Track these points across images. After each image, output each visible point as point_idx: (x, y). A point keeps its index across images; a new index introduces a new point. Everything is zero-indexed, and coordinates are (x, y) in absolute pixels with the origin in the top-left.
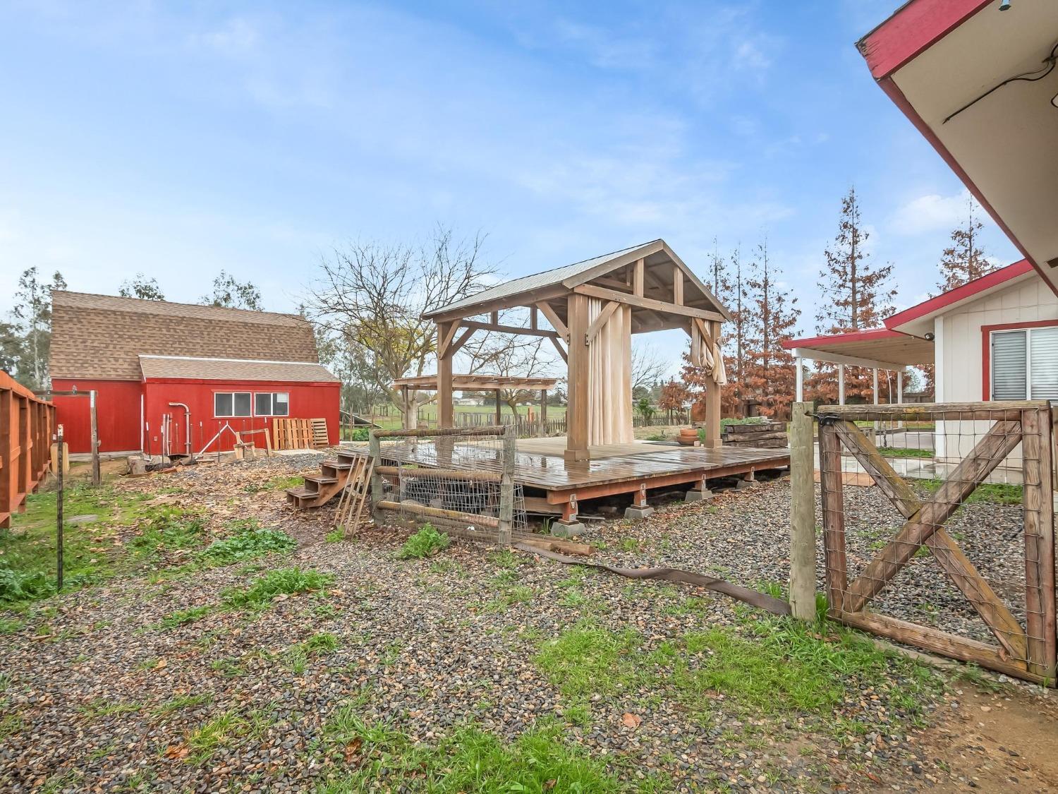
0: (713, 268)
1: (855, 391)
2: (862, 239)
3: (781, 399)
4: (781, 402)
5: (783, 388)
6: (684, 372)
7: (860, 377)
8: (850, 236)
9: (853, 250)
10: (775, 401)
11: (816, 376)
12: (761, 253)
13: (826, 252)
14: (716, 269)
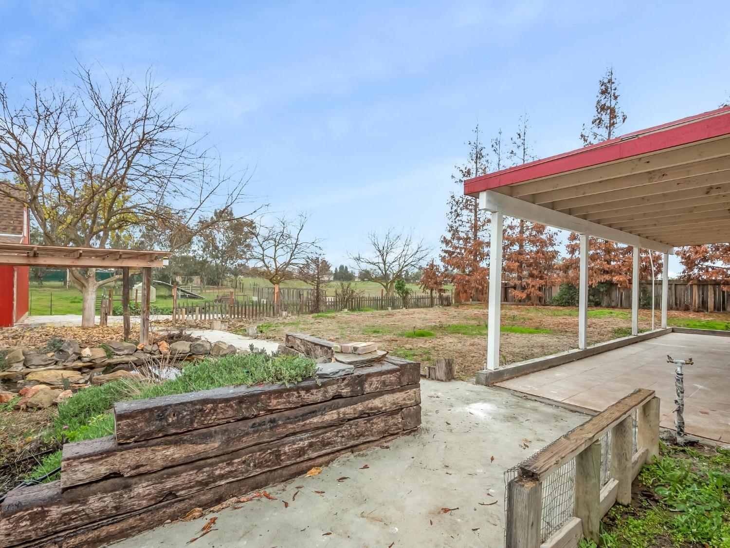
0: (474, 156)
1: (607, 277)
2: (619, 120)
3: (533, 283)
4: (533, 286)
5: (535, 272)
6: (443, 254)
7: (613, 263)
8: (606, 118)
9: (609, 134)
10: (528, 284)
11: (567, 260)
12: (519, 142)
13: (582, 136)
14: (477, 157)
